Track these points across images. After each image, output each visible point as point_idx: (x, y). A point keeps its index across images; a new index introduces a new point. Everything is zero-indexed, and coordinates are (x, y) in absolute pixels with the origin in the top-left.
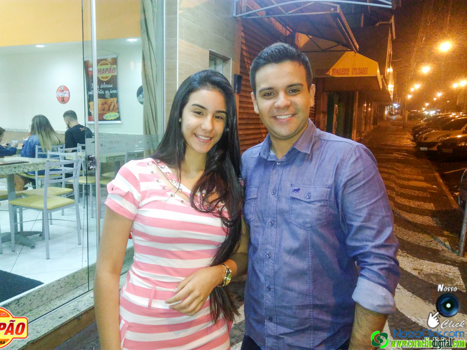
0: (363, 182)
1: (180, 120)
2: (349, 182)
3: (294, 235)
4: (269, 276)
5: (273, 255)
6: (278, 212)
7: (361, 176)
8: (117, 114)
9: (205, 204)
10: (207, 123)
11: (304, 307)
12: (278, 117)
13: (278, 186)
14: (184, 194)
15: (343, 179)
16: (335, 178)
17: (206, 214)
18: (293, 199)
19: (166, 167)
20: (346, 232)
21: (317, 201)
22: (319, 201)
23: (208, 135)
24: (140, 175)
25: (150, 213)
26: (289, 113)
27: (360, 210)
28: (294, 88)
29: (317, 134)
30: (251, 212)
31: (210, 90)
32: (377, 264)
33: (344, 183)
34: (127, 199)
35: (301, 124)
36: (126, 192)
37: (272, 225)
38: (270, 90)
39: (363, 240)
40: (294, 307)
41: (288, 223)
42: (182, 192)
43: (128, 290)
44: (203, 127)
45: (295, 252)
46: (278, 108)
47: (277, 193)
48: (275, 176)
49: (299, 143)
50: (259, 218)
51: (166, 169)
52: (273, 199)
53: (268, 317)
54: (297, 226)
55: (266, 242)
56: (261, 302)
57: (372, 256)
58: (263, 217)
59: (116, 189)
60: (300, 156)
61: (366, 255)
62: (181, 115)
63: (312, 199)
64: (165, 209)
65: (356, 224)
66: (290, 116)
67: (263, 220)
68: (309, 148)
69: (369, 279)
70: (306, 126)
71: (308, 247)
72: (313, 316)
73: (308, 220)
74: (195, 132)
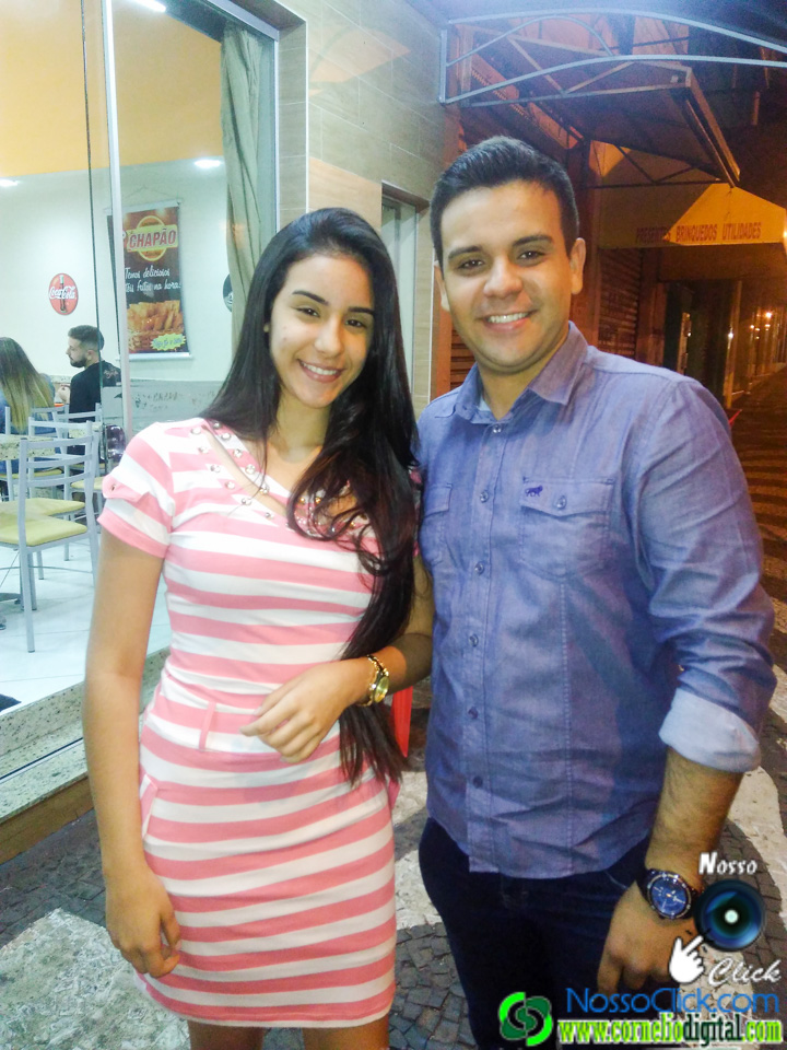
0: (689, 469)
1: (266, 329)
2: (655, 470)
3: (528, 594)
4: (472, 687)
5: (482, 640)
6: (493, 542)
7: (685, 454)
8: (180, 336)
9: (322, 521)
10: (328, 336)
11: (551, 756)
12: (493, 319)
13: (494, 482)
14: (275, 498)
15: (642, 463)
16: (623, 461)
17: (322, 544)
18: (527, 511)
19: (234, 437)
20: (650, 585)
21: (581, 514)
22: (587, 514)
23: (330, 363)
24: (173, 456)
25: (195, 541)
26: (517, 309)
27: (681, 533)
28: (530, 246)
29: (589, 359)
30: (434, 543)
31: (336, 258)
32: (718, 659)
33: (643, 472)
34: (144, 511)
35: (546, 335)
36: (142, 493)
37: (481, 572)
38: (475, 253)
39: (687, 604)
40: (530, 756)
41: (514, 567)
42: (268, 494)
43: (158, 711)
44: (319, 344)
45: (530, 632)
46: (492, 296)
47: (492, 498)
48: (487, 458)
49: (543, 379)
50: (451, 556)
51: (233, 442)
52: (483, 511)
53: (472, 778)
54: (534, 573)
55: (467, 610)
56: (457, 744)
57: (708, 640)
58: (461, 555)
59: (119, 488)
60: (547, 410)
61: (693, 638)
62: (267, 315)
63: (569, 511)
64: (226, 531)
65: (672, 567)
66: (520, 316)
67: (462, 561)
68: (565, 391)
69: (697, 693)
70: (562, 341)
71: (561, 620)
72: (572, 775)
73: (559, 559)
74: (299, 355)
